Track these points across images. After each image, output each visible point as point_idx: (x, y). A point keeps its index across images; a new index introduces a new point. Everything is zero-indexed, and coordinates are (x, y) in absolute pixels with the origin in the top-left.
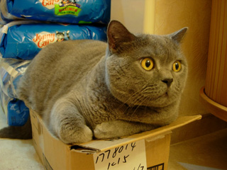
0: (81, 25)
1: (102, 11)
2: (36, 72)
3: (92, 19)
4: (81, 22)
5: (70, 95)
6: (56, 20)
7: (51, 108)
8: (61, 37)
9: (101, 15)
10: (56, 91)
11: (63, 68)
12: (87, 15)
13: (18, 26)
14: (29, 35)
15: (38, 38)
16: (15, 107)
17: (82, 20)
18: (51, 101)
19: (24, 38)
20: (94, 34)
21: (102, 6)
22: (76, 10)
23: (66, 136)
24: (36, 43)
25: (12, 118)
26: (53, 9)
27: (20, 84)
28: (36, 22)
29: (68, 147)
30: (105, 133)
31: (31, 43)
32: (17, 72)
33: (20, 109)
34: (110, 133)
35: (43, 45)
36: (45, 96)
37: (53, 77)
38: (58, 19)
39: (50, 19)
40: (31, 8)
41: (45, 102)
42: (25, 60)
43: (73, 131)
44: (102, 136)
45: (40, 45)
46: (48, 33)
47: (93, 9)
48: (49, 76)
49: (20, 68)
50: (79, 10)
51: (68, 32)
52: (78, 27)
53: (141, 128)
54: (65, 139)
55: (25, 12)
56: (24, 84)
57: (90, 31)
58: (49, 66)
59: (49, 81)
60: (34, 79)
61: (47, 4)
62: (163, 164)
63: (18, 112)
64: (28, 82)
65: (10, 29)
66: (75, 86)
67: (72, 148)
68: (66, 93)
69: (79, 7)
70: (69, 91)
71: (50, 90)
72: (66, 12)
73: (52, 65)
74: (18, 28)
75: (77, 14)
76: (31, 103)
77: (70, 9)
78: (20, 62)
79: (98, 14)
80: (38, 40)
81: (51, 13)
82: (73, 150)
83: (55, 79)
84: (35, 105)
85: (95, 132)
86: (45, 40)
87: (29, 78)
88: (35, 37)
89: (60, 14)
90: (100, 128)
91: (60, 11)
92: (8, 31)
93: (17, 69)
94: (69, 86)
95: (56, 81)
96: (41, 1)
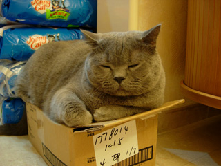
0: (69, 29)
1: (89, 15)
2: (35, 69)
3: (80, 23)
4: (70, 26)
5: (69, 85)
6: (47, 24)
7: (51, 99)
8: (52, 39)
9: (88, 18)
10: (54, 84)
11: (59, 63)
12: (75, 19)
13: (12, 29)
14: (23, 37)
15: (31, 40)
16: (10, 106)
17: (70, 24)
18: (50, 93)
19: (18, 40)
20: (81, 37)
21: (89, 11)
22: (66, 15)
23: (70, 119)
24: (30, 45)
25: (7, 116)
26: (45, 14)
27: (18, 81)
28: (29, 26)
29: (72, 129)
30: (103, 116)
31: (25, 45)
32: (11, 73)
33: (14, 107)
34: (108, 116)
35: (36, 46)
36: (44, 90)
37: (51, 72)
38: (49, 23)
39: (42, 23)
40: (25, 13)
41: (44, 95)
42: (19, 61)
43: (77, 113)
44: (102, 119)
45: (33, 47)
46: (40, 36)
48: (47, 72)
49: (14, 68)
50: (68, 15)
51: (58, 35)
52: (66, 30)
53: (134, 111)
54: (69, 122)
55: (20, 16)
56: (22, 80)
57: (78, 34)
58: (46, 63)
59: (48, 76)
60: (32, 75)
61: (40, 9)
62: (152, 147)
63: (13, 110)
64: (26, 79)
65: (6, 32)
66: (73, 78)
67: (74, 130)
68: (65, 85)
69: (68, 12)
70: (67, 83)
71: (48, 83)
72: (56, 17)
73: (49, 62)
74: (12, 32)
75: (66, 18)
76: (29, 97)
77: (60, 14)
78: (14, 63)
79: (85, 18)
80: (32, 42)
81: (43, 18)
82: (76, 132)
83: (53, 73)
84: (34, 99)
85: (95, 115)
86: (37, 42)
87: (27, 75)
88: (29, 40)
89: (51, 19)
90: (99, 112)
91: (51, 15)
92: (3, 34)
93: (11, 70)
94: (66, 79)
95: (54, 75)
96: (34, 6)
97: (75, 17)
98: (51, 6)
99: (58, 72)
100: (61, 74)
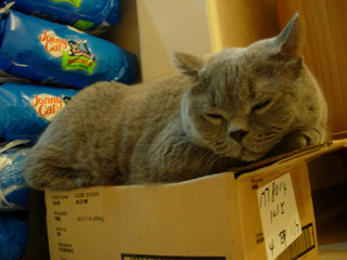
1: (123, 69)
9: (121, 75)
12: (102, 74)
15: (38, 101)
21: (122, 63)
22: (90, 64)
26: (60, 58)
31: (29, 108)
35: (47, 112)
40: (31, 52)
45: (43, 113)
46: (52, 96)
47: (112, 65)
50: (94, 65)
61: (52, 49)
62: (311, 225)
69: (94, 59)
72: (76, 66)
75: (90, 71)
77: (83, 61)
79: (117, 73)
80: (39, 105)
83: (130, 119)
86: (48, 105)
88: (34, 101)
89: (68, 68)
91: (70, 62)
96: (44, 43)
97: (103, 71)
98: (69, 48)
99: (138, 115)
100: (146, 117)
